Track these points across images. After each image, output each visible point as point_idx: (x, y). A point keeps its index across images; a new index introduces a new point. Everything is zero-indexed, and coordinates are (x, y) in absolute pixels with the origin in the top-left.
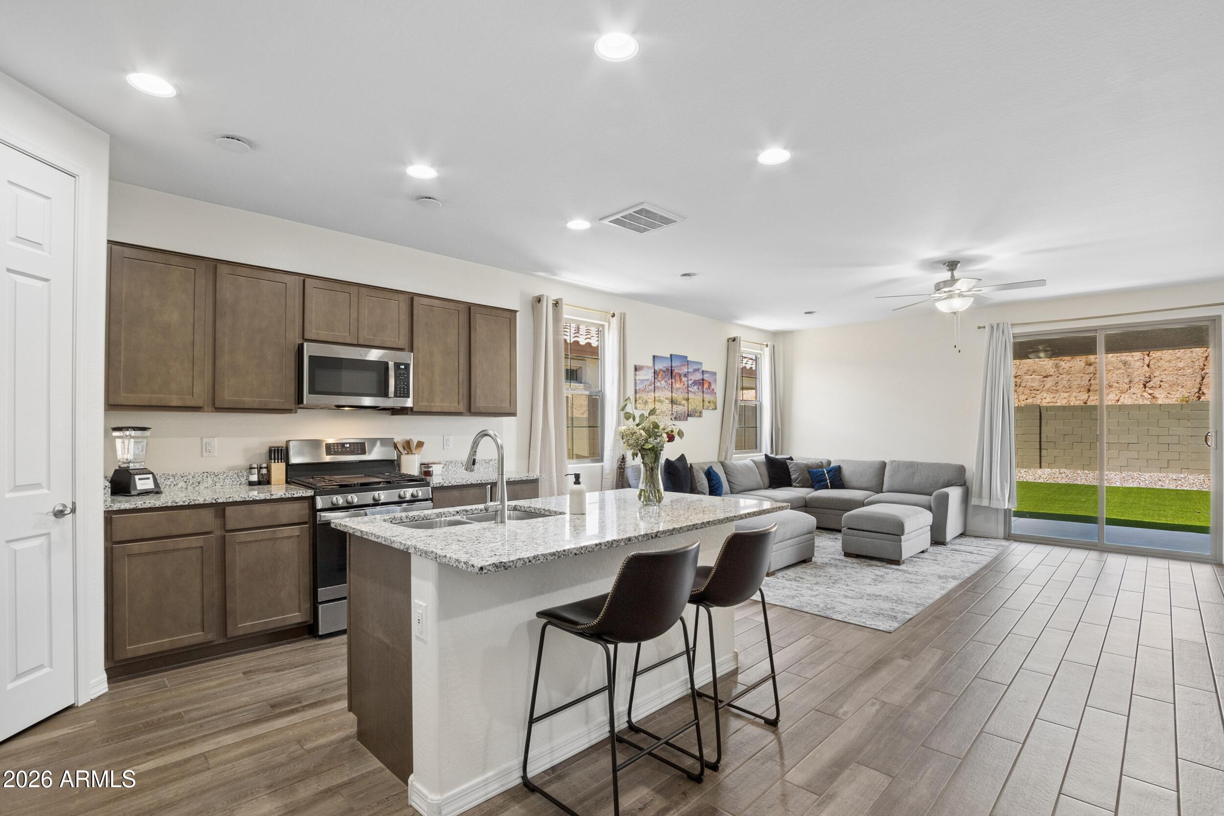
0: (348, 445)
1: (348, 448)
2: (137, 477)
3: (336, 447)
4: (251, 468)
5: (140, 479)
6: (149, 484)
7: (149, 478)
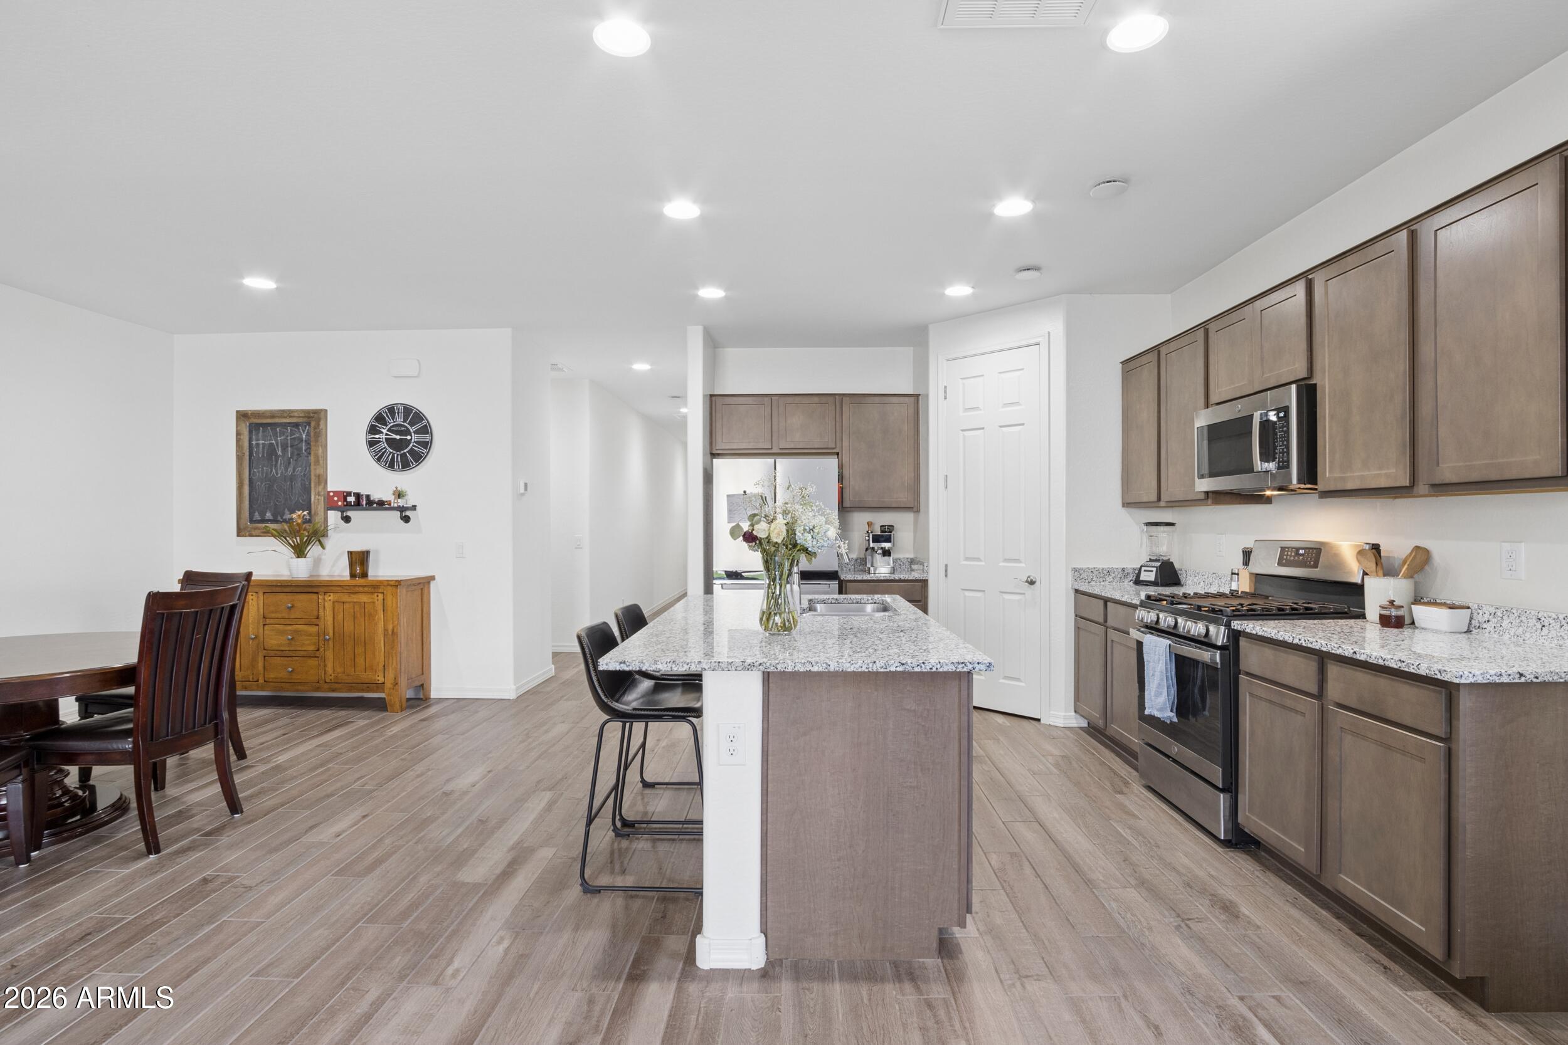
0: (1302, 552)
1: (1302, 555)
2: (1143, 569)
3: (1289, 553)
4: (1233, 574)
5: (1145, 571)
6: (1151, 577)
7: (1152, 571)
